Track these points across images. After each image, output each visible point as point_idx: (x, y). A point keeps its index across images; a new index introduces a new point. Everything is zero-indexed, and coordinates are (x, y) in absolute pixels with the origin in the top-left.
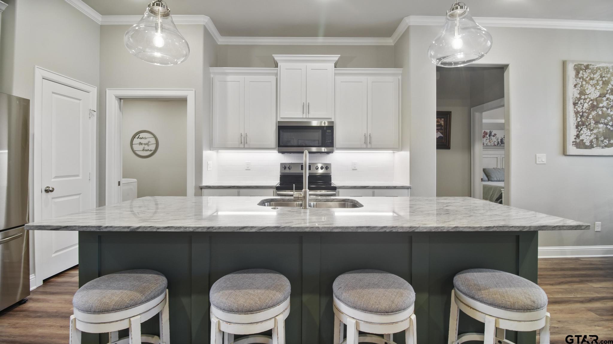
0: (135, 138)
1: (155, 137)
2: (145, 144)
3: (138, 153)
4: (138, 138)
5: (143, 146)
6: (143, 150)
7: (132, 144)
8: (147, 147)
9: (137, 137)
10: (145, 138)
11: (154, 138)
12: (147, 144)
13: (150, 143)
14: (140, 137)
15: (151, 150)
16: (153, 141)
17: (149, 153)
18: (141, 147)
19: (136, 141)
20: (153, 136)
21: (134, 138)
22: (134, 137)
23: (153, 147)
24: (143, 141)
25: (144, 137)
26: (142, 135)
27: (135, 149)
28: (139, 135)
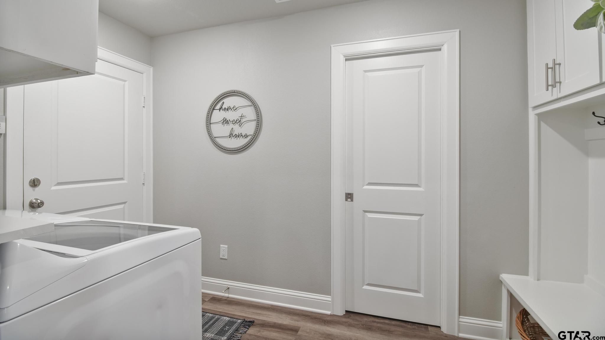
0: (215, 111)
1: (254, 104)
2: (235, 122)
3: (220, 141)
4: (220, 109)
5: (231, 126)
6: (231, 135)
7: (209, 123)
8: (237, 130)
9: (218, 107)
10: (235, 109)
11: (253, 107)
12: (238, 122)
13: (243, 120)
14: (223, 107)
15: (246, 136)
16: (250, 113)
17: (242, 142)
18: (226, 130)
19: (217, 116)
20: (250, 104)
21: (214, 109)
22: (212, 108)
23: (249, 129)
24: (231, 116)
25: (232, 107)
26: (228, 102)
27: (215, 134)
28: (222, 102)
